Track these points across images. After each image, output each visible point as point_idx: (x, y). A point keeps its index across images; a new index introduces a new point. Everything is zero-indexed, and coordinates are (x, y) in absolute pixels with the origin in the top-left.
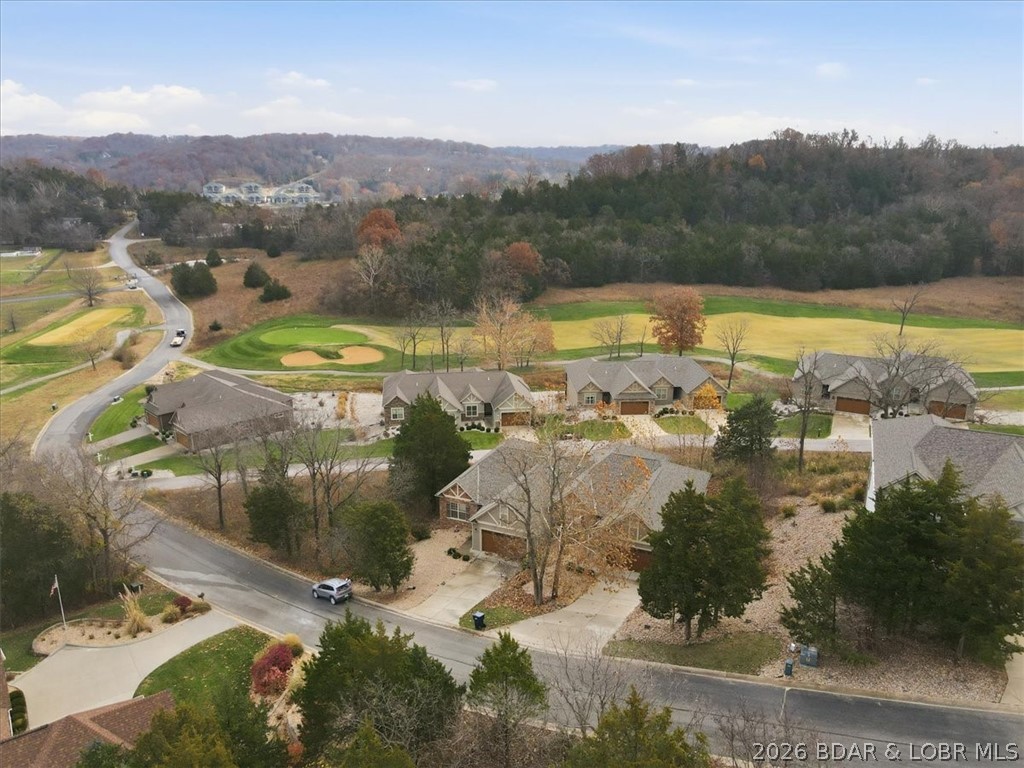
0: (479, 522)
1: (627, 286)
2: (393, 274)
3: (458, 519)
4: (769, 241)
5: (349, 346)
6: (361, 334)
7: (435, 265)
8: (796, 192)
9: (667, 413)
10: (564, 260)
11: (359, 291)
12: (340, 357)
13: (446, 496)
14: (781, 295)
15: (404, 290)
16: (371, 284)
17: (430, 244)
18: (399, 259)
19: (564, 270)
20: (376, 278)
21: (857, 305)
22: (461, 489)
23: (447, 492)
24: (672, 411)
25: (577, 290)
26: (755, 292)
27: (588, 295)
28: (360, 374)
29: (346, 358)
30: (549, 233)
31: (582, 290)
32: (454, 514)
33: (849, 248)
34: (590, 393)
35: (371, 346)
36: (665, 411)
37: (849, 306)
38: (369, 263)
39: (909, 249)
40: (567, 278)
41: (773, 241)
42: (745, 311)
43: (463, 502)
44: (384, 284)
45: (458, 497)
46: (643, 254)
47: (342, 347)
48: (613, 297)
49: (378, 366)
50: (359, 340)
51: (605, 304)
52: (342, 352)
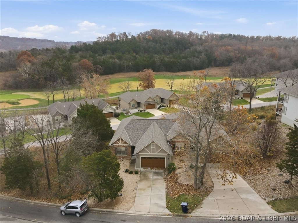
0: (139, 154)
1: (122, 73)
2: (36, 72)
3: (121, 155)
4: (162, 58)
5: (22, 99)
6: (27, 95)
7: (53, 68)
8: (163, 46)
9: (161, 107)
10: (100, 66)
11: (22, 79)
12: (19, 104)
13: (114, 145)
14: (169, 74)
15: (42, 78)
16: (27, 76)
17: (49, 62)
18: (38, 67)
19: (100, 69)
20: (29, 75)
21: (190, 75)
22: (122, 140)
23: (115, 143)
24: (163, 106)
25: (105, 75)
26: (161, 73)
27: (110, 77)
28: (30, 109)
29: (22, 104)
30: (92, 58)
31: (107, 75)
32: (119, 153)
33: (183, 60)
34: (134, 103)
35: (32, 99)
36: (160, 107)
37: (188, 76)
38: (26, 69)
39: (198, 60)
40: (102, 71)
41: (163, 58)
42: (161, 79)
43: (124, 146)
44: (33, 76)
45: (121, 144)
46: (126, 63)
47: (20, 100)
48: (119, 77)
49: (38, 106)
50: (26, 97)
51: (116, 79)
52: (20, 102)
